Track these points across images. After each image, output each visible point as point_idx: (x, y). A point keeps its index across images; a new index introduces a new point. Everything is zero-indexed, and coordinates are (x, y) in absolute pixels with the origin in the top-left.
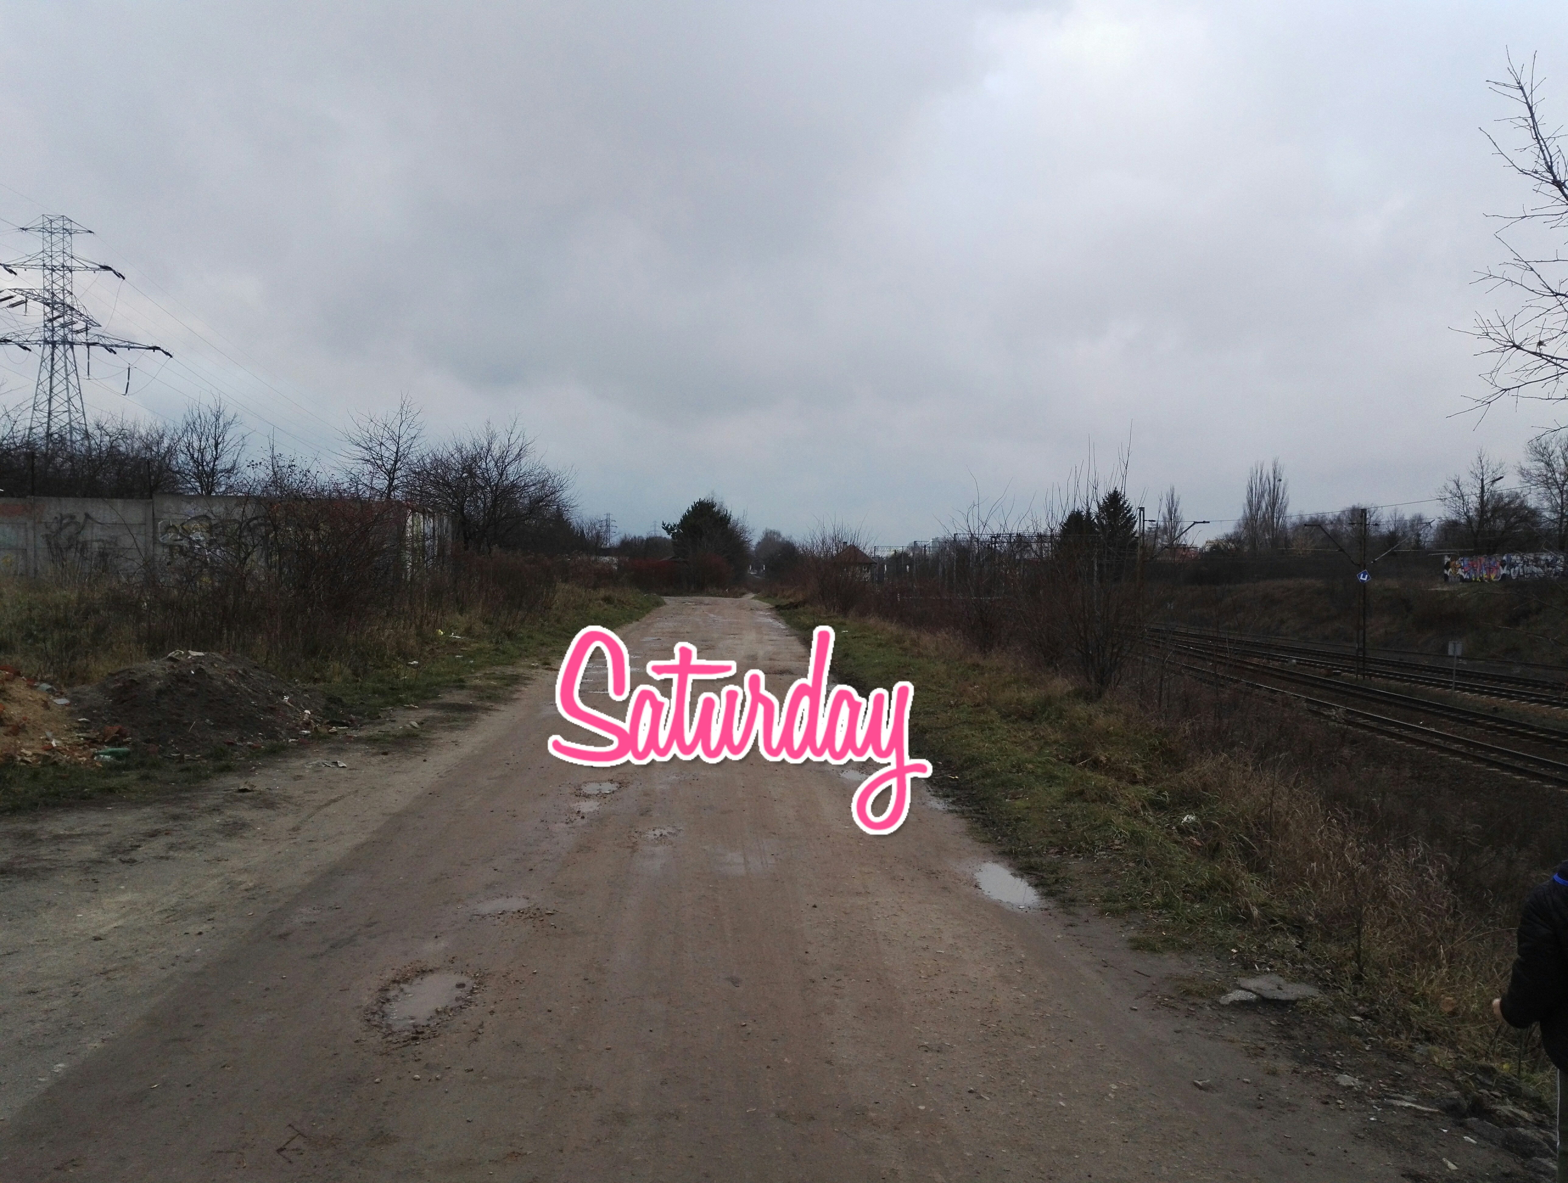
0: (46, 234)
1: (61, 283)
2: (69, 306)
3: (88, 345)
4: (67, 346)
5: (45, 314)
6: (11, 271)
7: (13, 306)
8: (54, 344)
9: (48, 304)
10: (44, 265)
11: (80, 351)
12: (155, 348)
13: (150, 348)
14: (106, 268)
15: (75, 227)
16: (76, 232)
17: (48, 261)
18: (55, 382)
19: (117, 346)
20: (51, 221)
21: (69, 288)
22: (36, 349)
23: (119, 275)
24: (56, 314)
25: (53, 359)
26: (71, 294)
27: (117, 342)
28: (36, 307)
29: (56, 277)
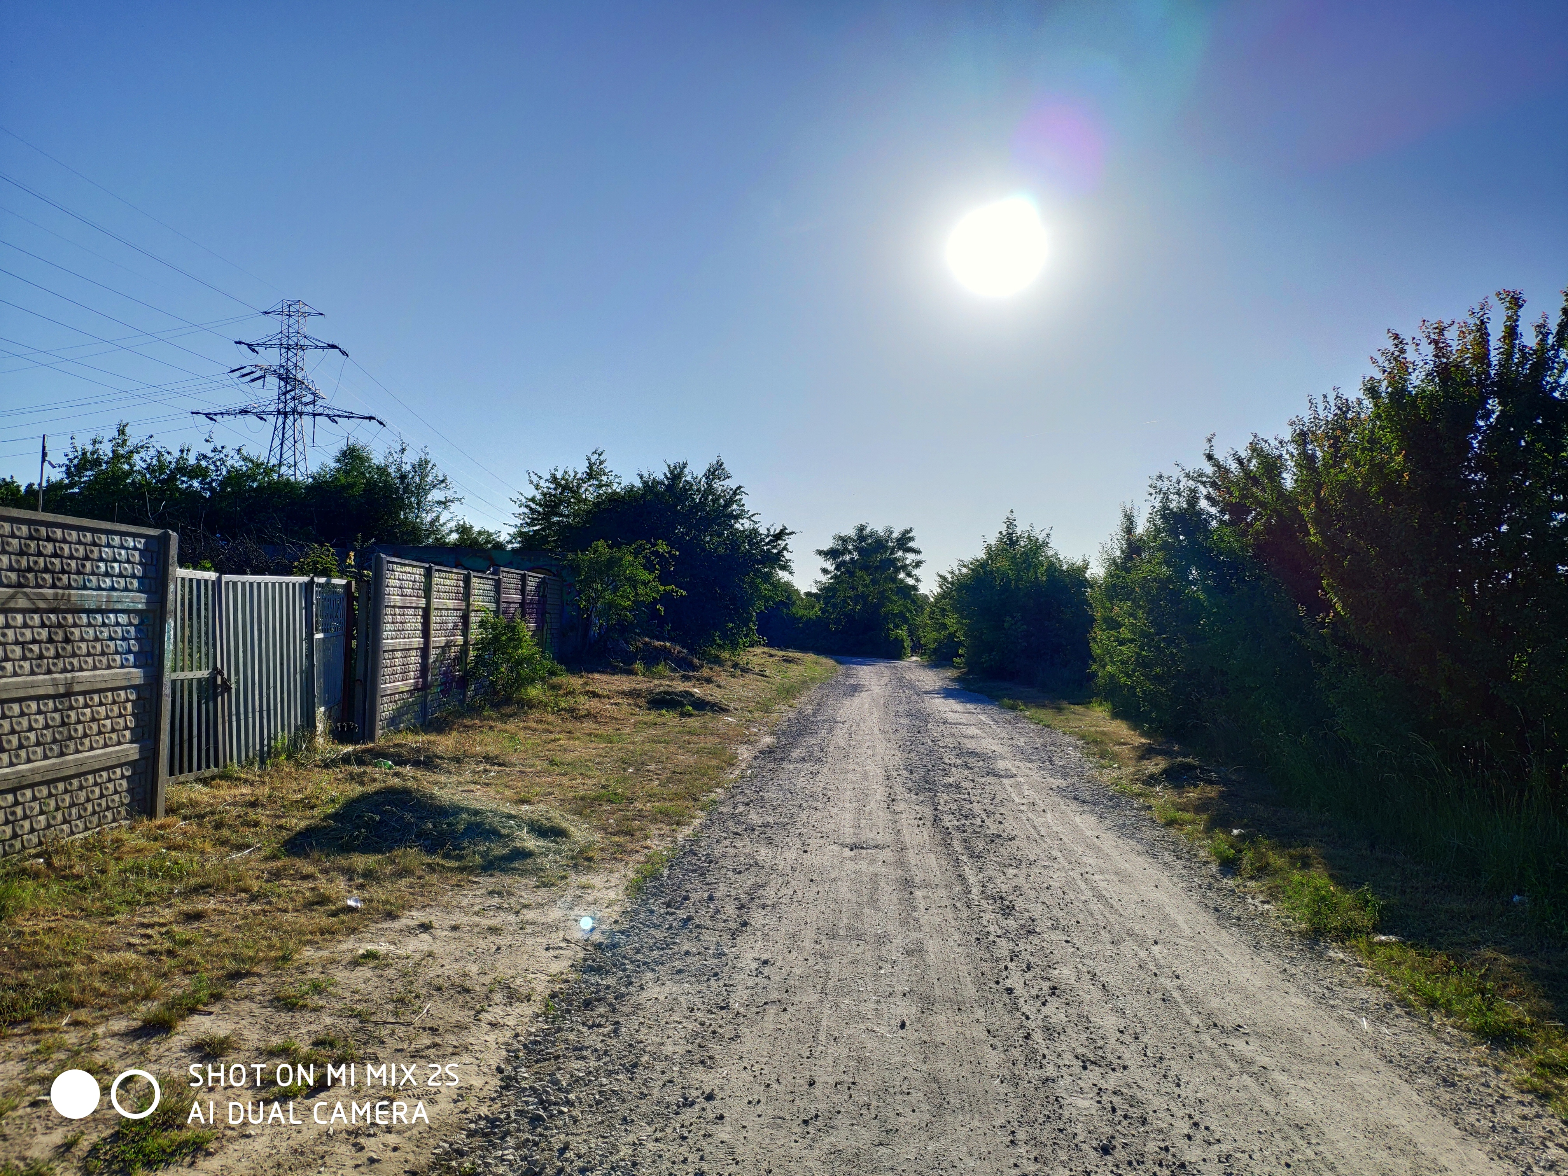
0: (285, 317)
1: (294, 360)
2: (300, 381)
3: (315, 415)
4: (297, 416)
5: (280, 388)
6: (254, 350)
7: (253, 381)
9: (282, 379)
10: (281, 345)
11: (307, 420)
12: (371, 418)
14: (333, 347)
15: (309, 310)
16: (309, 315)
17: (284, 341)
18: (285, 448)
19: (339, 416)
20: (289, 306)
21: (301, 365)
22: (271, 419)
23: (344, 353)
24: (289, 388)
25: (284, 428)
26: (303, 370)
27: (338, 413)
28: (273, 381)
29: (290, 354)
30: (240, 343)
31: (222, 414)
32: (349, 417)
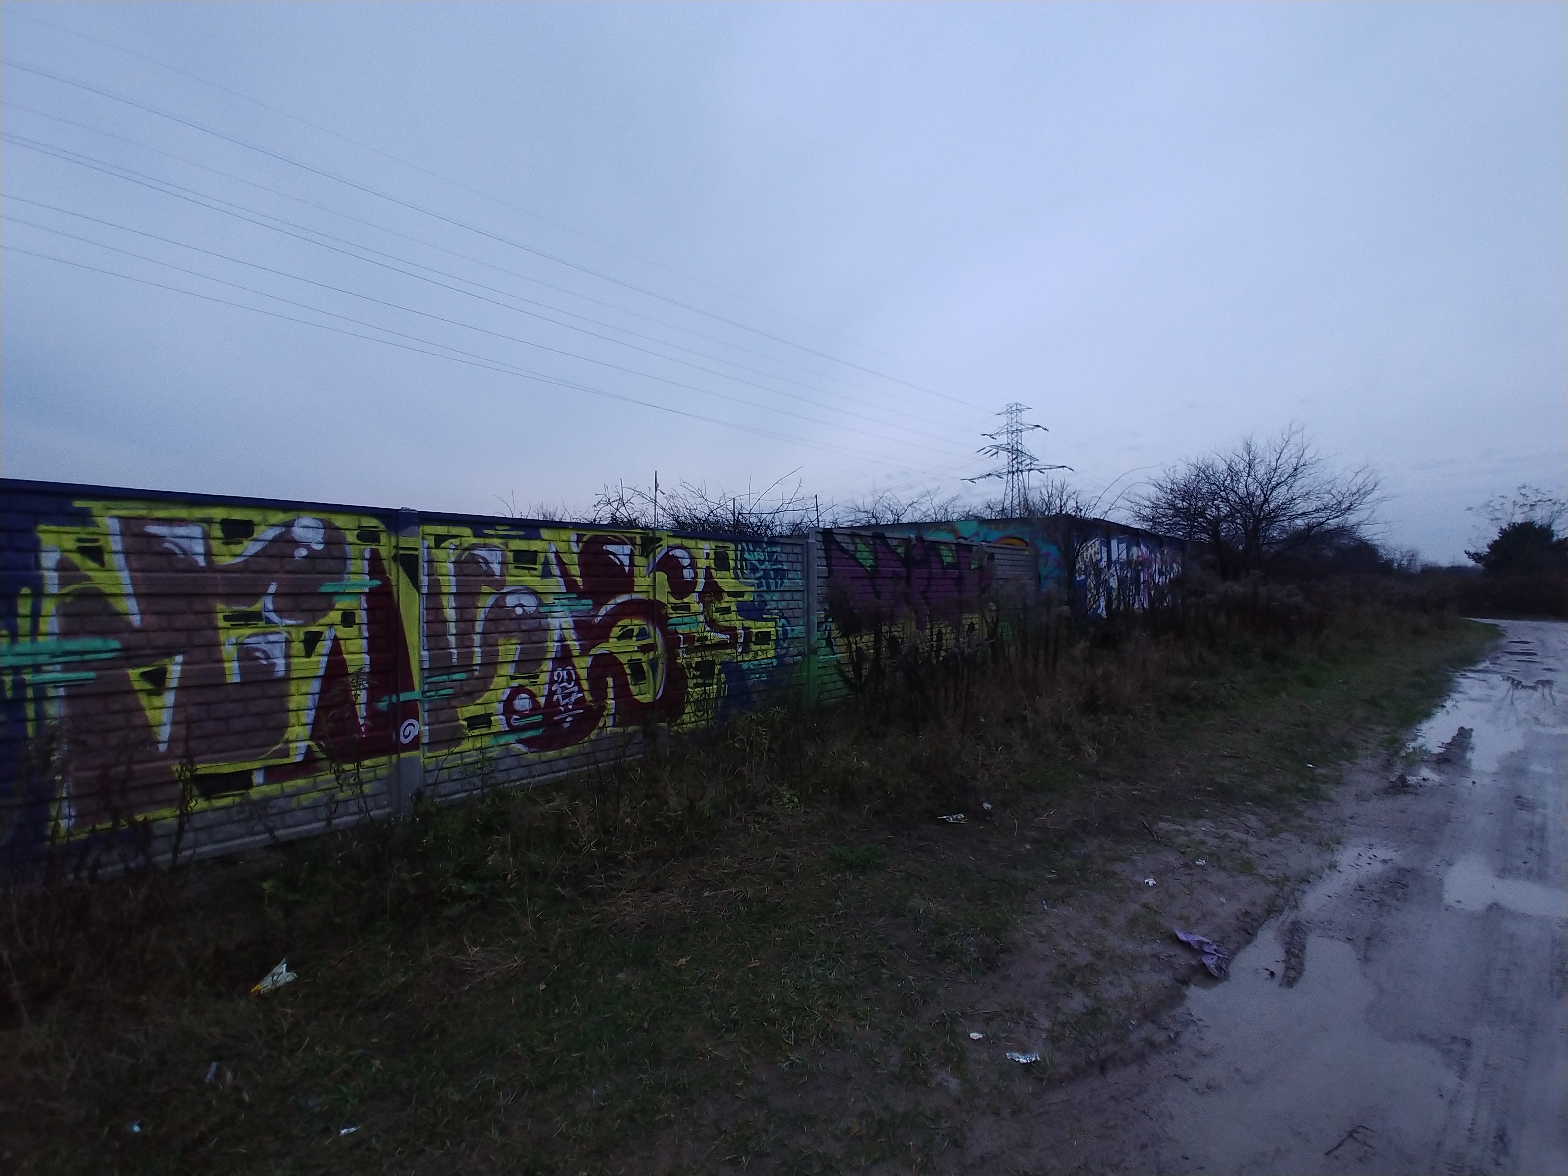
0: (1009, 415)
1: (1015, 439)
2: (1020, 451)
3: (1029, 470)
4: (1019, 473)
5: (1008, 457)
6: (993, 438)
7: (992, 455)
8: (1013, 473)
9: (1009, 452)
10: (1008, 431)
11: (1025, 473)
12: (1063, 467)
13: (1060, 467)
14: (1038, 426)
15: (1023, 407)
16: (1023, 410)
17: (1010, 430)
18: (1014, 493)
19: (1044, 469)
20: (1011, 407)
21: (1020, 441)
22: (1005, 477)
23: (1045, 429)
24: (1014, 456)
25: (1013, 481)
26: (1021, 444)
27: (1044, 467)
28: (1004, 454)
29: (1014, 436)
30: (985, 435)
31: (978, 478)
32: (1050, 469)
